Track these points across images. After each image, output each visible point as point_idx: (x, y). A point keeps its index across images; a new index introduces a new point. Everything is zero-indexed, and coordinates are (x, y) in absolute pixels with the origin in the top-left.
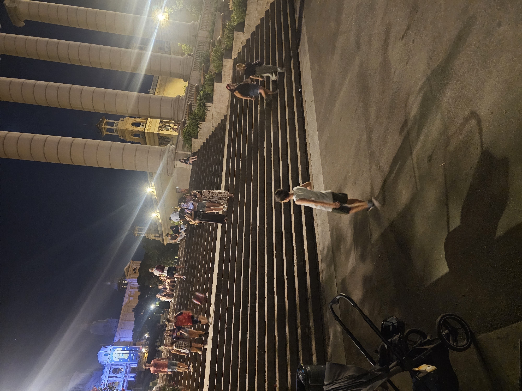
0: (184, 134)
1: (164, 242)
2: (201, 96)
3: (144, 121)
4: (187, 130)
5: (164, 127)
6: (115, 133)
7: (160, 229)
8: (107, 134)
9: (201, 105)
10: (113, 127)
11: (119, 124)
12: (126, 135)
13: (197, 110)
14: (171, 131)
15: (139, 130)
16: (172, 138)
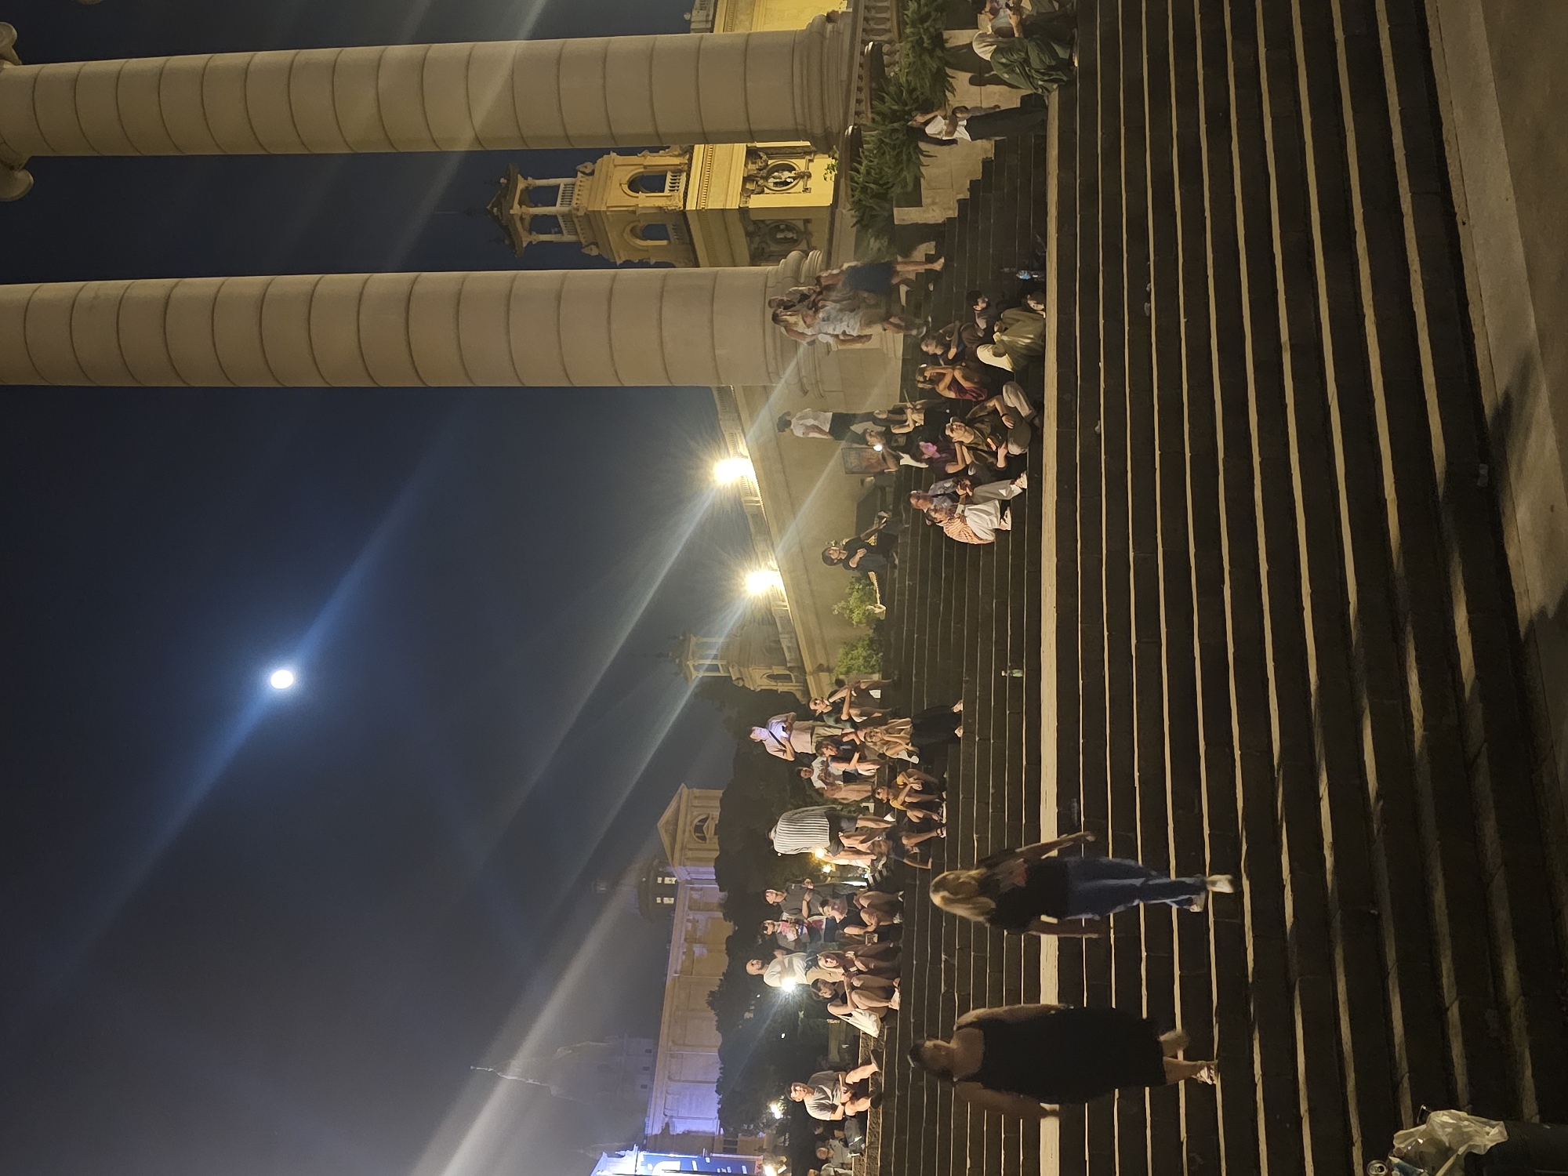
0: (857, 193)
3: (676, 161)
4: (868, 173)
5: (765, 175)
6: (565, 232)
7: (790, 645)
8: (534, 243)
9: (925, 45)
10: (555, 205)
11: (579, 190)
12: (609, 235)
13: (906, 70)
14: (800, 192)
15: (661, 207)
16: (807, 221)
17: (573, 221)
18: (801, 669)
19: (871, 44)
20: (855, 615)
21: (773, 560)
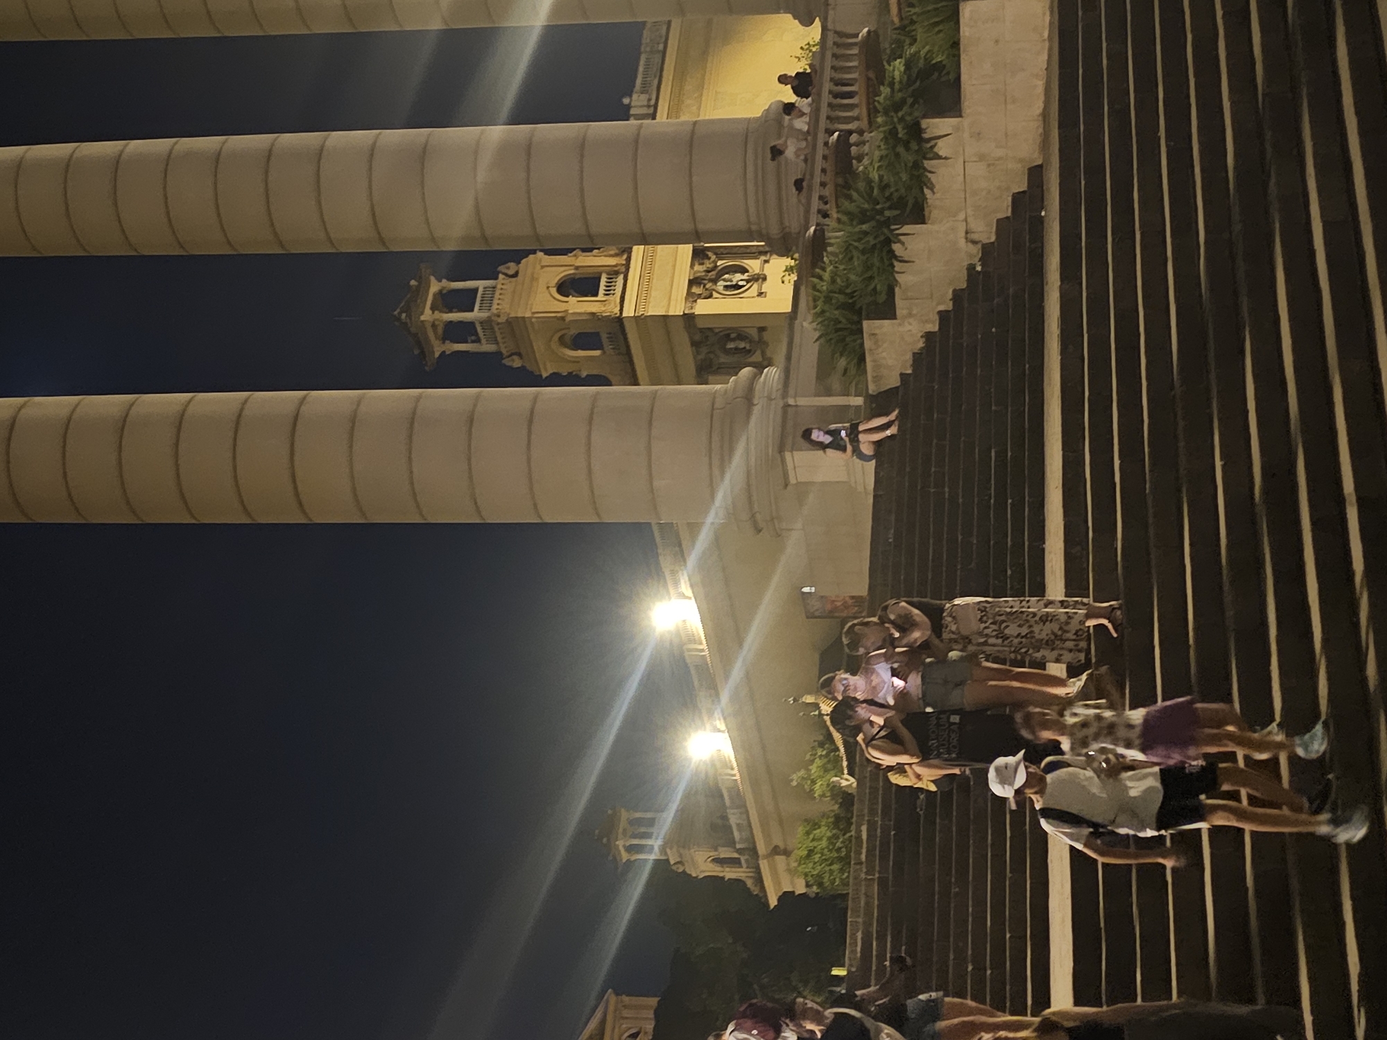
0: (820, 303)
1: (763, 888)
2: (892, 85)
3: (612, 261)
4: (833, 281)
5: (713, 277)
6: (483, 341)
7: (738, 822)
8: (448, 353)
9: (900, 135)
10: (472, 310)
11: (501, 294)
12: (534, 344)
13: (879, 164)
14: (753, 297)
15: (593, 314)
16: (762, 329)
17: (492, 328)
18: (753, 851)
19: (837, 134)
20: (817, 786)
21: (720, 719)
